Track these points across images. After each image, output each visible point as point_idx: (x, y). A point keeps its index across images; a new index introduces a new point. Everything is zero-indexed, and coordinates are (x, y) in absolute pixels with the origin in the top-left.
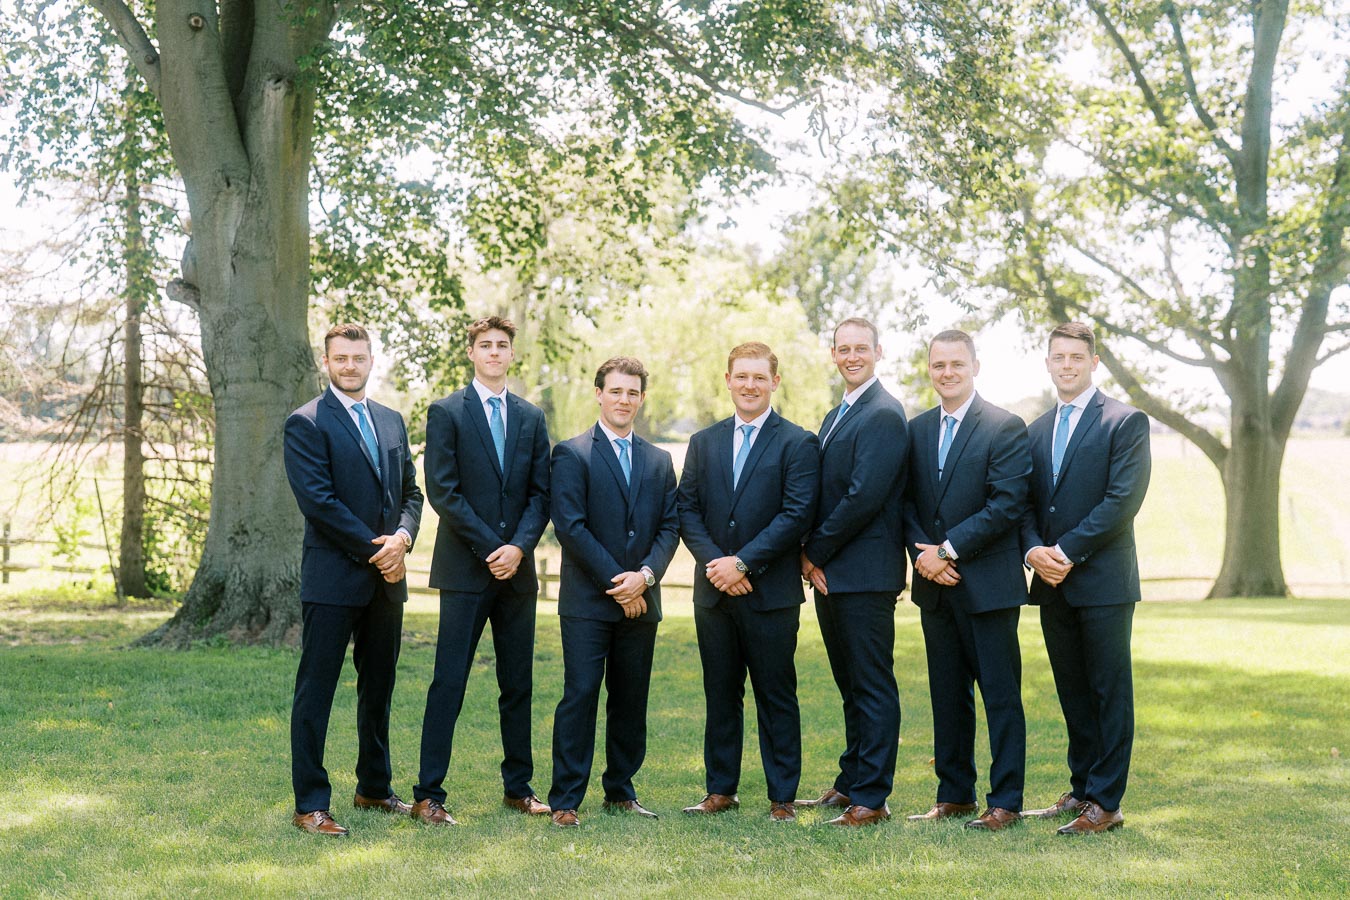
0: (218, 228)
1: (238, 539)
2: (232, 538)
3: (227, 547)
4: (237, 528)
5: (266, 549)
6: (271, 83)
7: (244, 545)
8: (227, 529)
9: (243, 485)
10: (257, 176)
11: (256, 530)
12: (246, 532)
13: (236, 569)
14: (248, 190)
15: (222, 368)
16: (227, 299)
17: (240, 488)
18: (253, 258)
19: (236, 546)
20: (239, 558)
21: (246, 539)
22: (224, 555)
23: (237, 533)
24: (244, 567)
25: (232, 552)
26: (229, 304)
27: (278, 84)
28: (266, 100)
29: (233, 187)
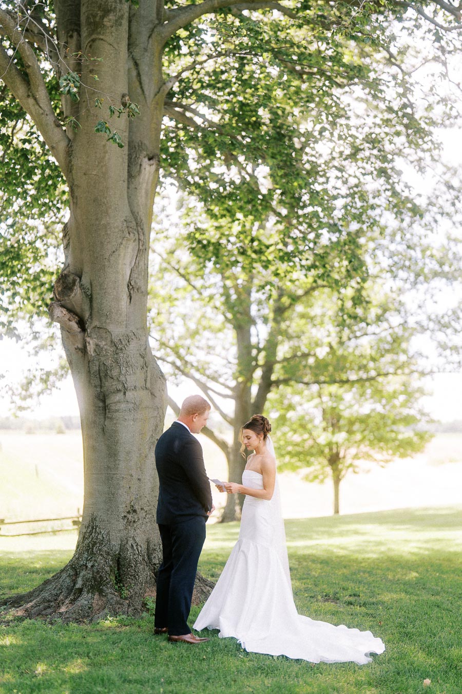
0: (120, 266)
1: (129, 516)
2: (125, 516)
3: (121, 524)
4: (129, 509)
5: (149, 524)
6: (146, 160)
7: (134, 522)
8: (121, 510)
9: (133, 473)
10: (142, 229)
11: (142, 509)
12: (135, 511)
13: (131, 542)
14: (139, 239)
15: (122, 378)
16: (125, 323)
17: (132, 476)
18: (142, 292)
19: (129, 522)
20: (132, 533)
21: (136, 517)
22: (120, 531)
23: (129, 512)
24: (137, 539)
25: (126, 529)
26: (126, 327)
27: (152, 162)
28: (143, 171)
29: (132, 235)
